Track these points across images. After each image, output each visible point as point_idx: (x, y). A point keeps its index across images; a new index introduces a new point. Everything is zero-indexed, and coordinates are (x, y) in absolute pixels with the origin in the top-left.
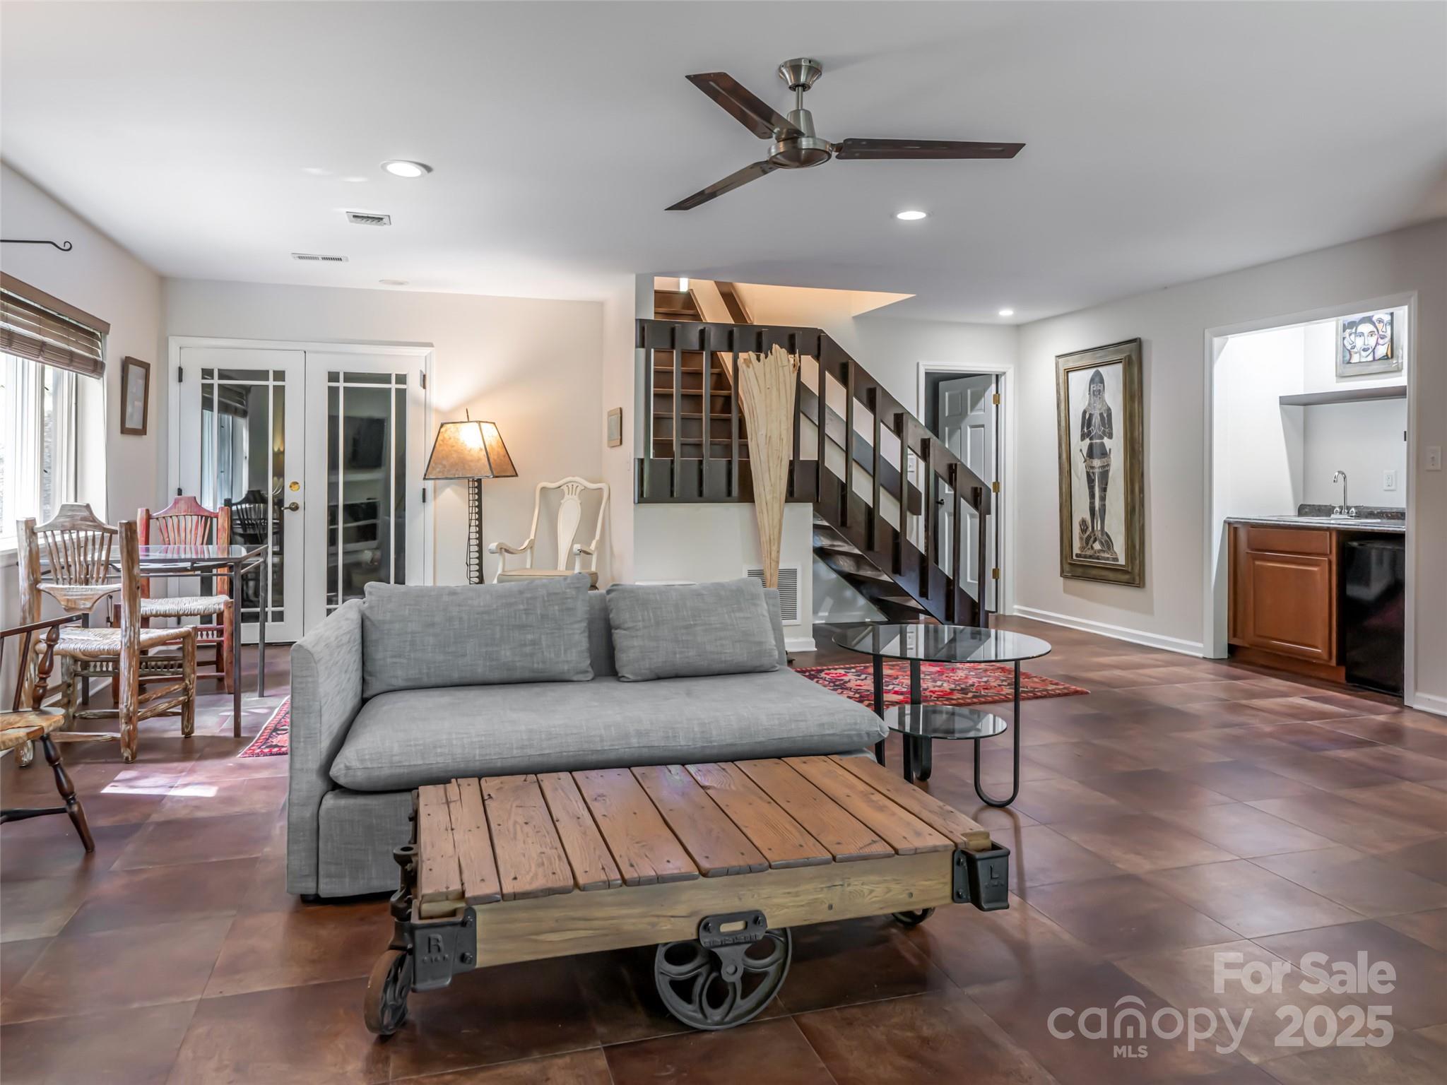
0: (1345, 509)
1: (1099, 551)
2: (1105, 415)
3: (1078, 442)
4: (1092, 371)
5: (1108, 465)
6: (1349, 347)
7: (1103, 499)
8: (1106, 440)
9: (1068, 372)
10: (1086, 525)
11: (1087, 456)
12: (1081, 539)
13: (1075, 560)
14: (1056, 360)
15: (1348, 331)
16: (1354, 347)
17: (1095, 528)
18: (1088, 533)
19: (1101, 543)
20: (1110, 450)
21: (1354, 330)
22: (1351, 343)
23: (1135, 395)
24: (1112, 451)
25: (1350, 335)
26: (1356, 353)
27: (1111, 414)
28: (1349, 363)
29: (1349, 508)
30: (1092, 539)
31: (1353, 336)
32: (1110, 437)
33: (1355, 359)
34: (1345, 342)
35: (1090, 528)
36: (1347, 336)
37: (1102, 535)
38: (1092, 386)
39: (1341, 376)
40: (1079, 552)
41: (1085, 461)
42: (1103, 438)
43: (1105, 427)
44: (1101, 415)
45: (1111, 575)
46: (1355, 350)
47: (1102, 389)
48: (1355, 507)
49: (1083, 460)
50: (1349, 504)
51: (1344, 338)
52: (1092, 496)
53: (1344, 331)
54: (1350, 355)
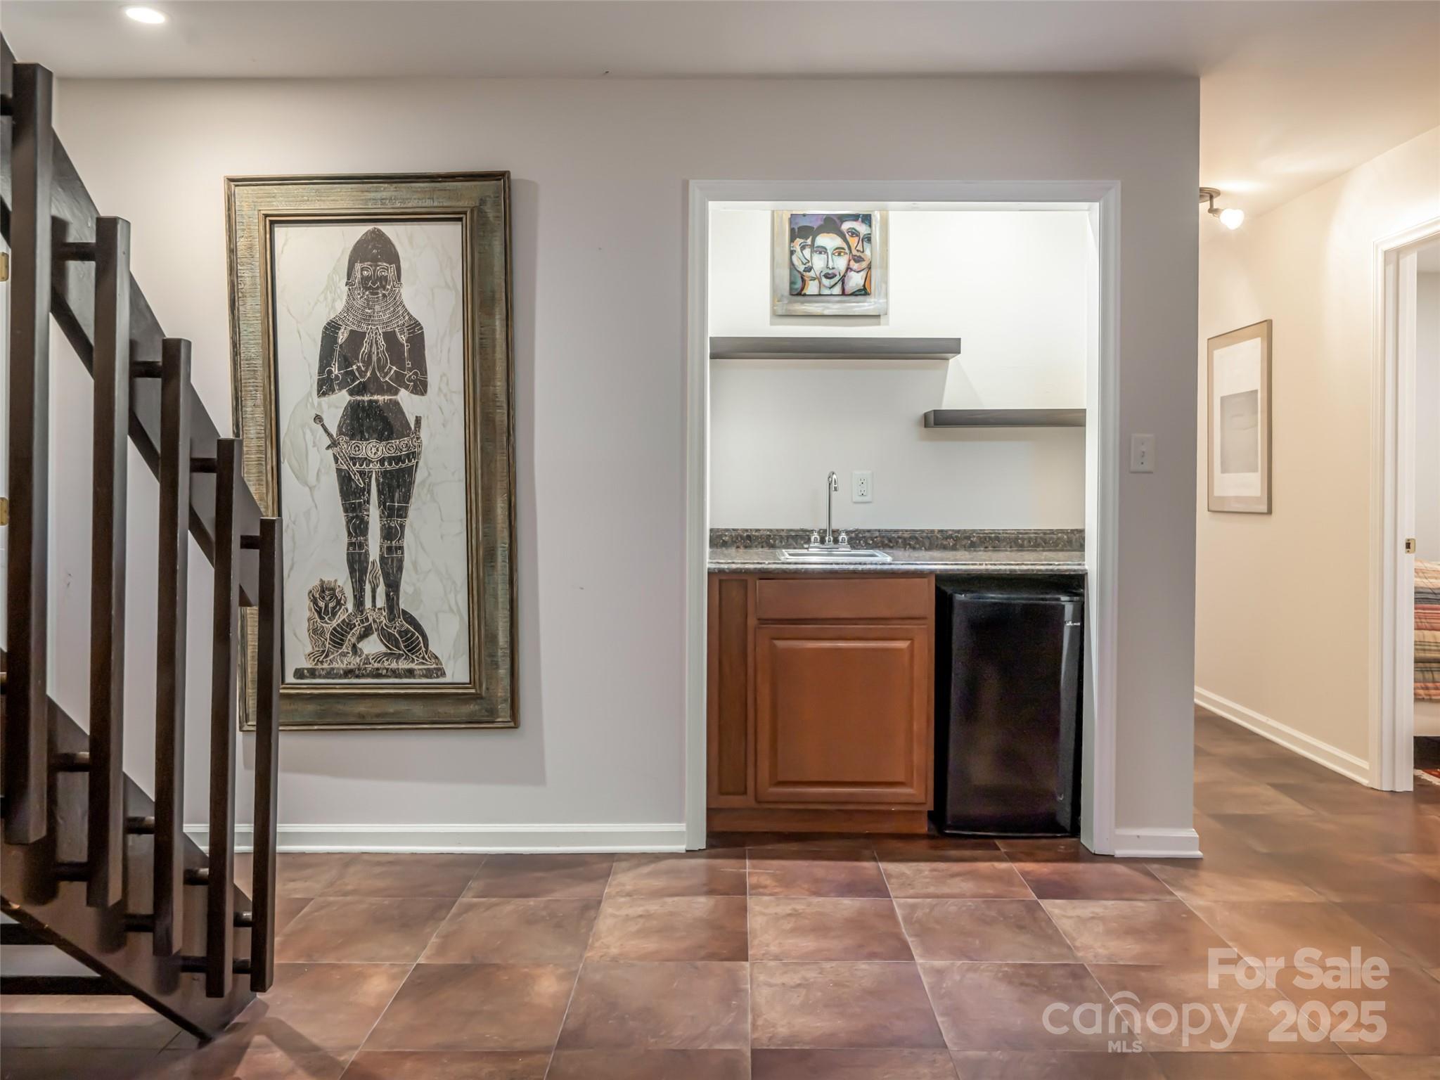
0: (829, 537)
1: (378, 657)
2: (403, 338)
3: (310, 394)
4: (361, 230)
5: (413, 455)
6: (801, 268)
7: (391, 534)
8: (405, 398)
9: (274, 221)
10: (333, 596)
11: (340, 433)
12: (316, 632)
13: (293, 686)
14: (229, 188)
15: (799, 241)
16: (809, 269)
17: (368, 604)
18: (341, 616)
19: (387, 637)
20: (418, 420)
21: (809, 241)
22: (805, 261)
23: (493, 299)
24: (424, 423)
25: (803, 248)
26: (813, 279)
27: (420, 338)
28: (799, 294)
29: (836, 533)
30: (357, 630)
31: (807, 252)
32: (420, 387)
33: (812, 288)
34: (794, 258)
35: (350, 606)
36: (798, 249)
37: (392, 617)
38: (358, 266)
39: (780, 315)
40: (307, 664)
41: (334, 444)
42: (396, 392)
43: (402, 367)
44: (390, 337)
45: (418, 710)
46: (812, 274)
47: (391, 273)
48: (848, 532)
49: (328, 442)
50: (834, 527)
51: (792, 253)
52: (357, 527)
53: (792, 240)
54: (803, 281)
